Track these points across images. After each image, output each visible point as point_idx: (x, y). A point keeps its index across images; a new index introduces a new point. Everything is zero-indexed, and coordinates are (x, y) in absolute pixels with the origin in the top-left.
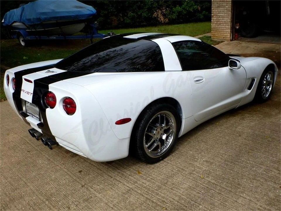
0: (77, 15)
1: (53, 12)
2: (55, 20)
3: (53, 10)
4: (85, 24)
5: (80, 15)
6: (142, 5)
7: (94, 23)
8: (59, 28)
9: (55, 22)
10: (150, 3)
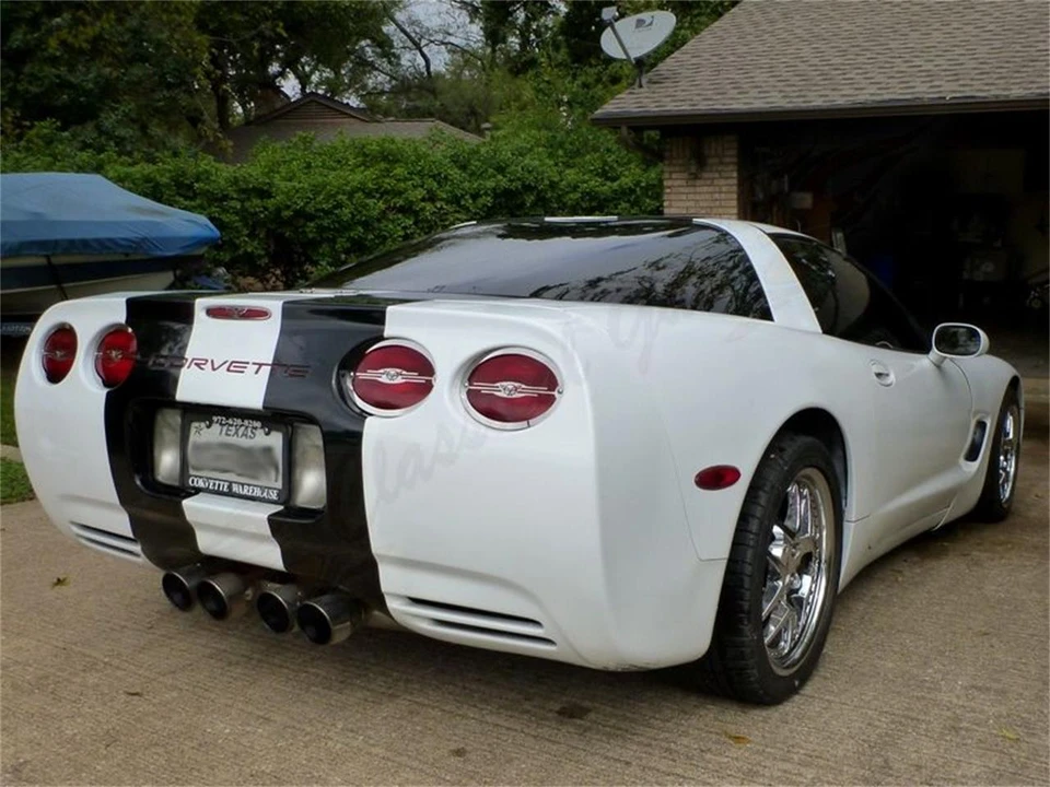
0: (144, 240)
1: (37, 219)
2: (42, 253)
3: (36, 214)
4: (175, 275)
5: (156, 239)
6: (371, 236)
7: (215, 274)
8: (53, 286)
9: (42, 261)
10: (401, 233)
